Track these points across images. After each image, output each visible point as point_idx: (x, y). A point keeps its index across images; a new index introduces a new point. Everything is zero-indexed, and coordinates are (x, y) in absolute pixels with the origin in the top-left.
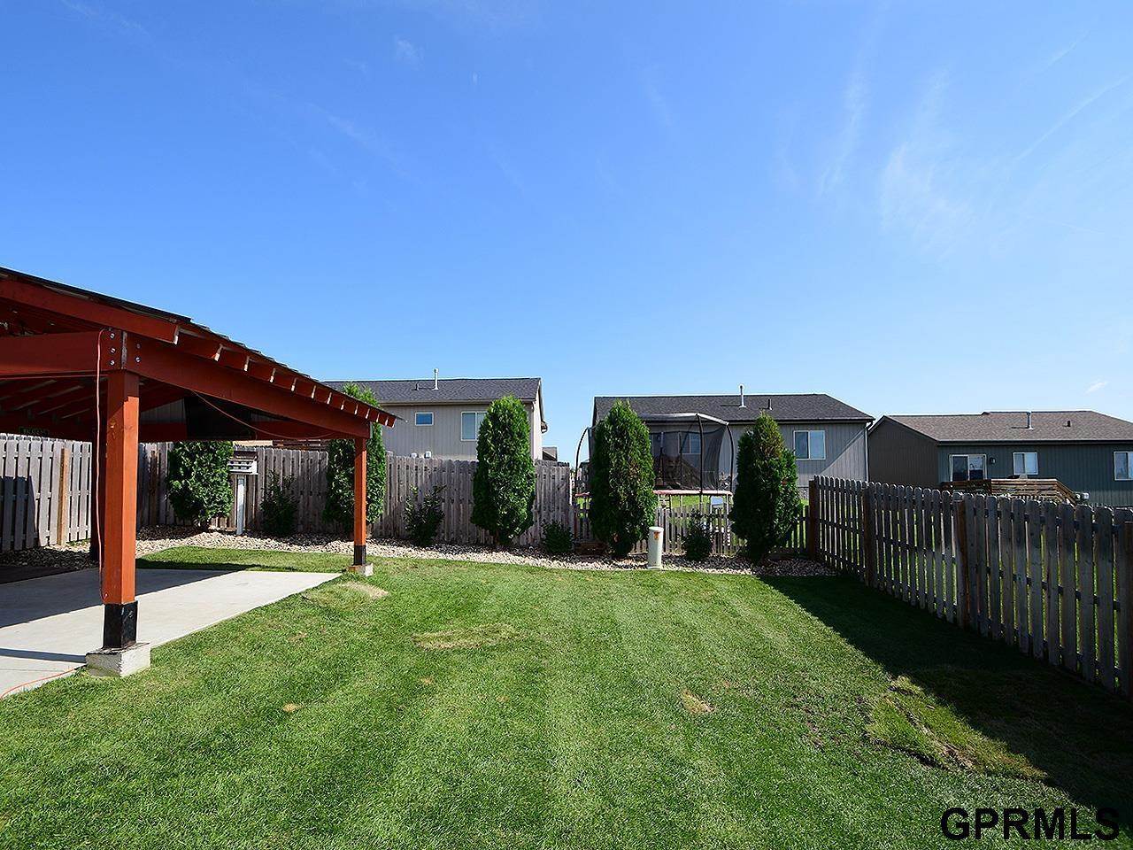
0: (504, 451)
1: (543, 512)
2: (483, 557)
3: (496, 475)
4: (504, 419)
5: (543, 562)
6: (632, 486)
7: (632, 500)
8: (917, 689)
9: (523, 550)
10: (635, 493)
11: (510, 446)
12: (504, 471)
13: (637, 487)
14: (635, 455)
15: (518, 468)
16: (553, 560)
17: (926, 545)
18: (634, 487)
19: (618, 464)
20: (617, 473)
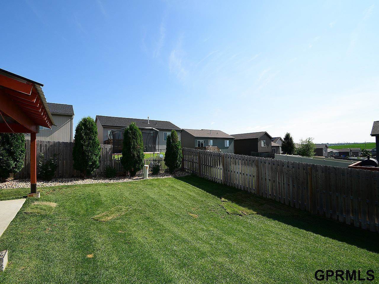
0: (90, 139)
1: (102, 162)
2: (80, 182)
3: (87, 148)
4: (90, 126)
5: (107, 181)
6: (138, 152)
7: (139, 156)
8: (226, 200)
9: (95, 177)
10: (139, 154)
11: (93, 137)
12: (90, 147)
13: (140, 152)
14: (139, 141)
15: (96, 145)
16: (110, 180)
17: (215, 166)
18: (139, 152)
19: (134, 144)
20: (134, 148)
